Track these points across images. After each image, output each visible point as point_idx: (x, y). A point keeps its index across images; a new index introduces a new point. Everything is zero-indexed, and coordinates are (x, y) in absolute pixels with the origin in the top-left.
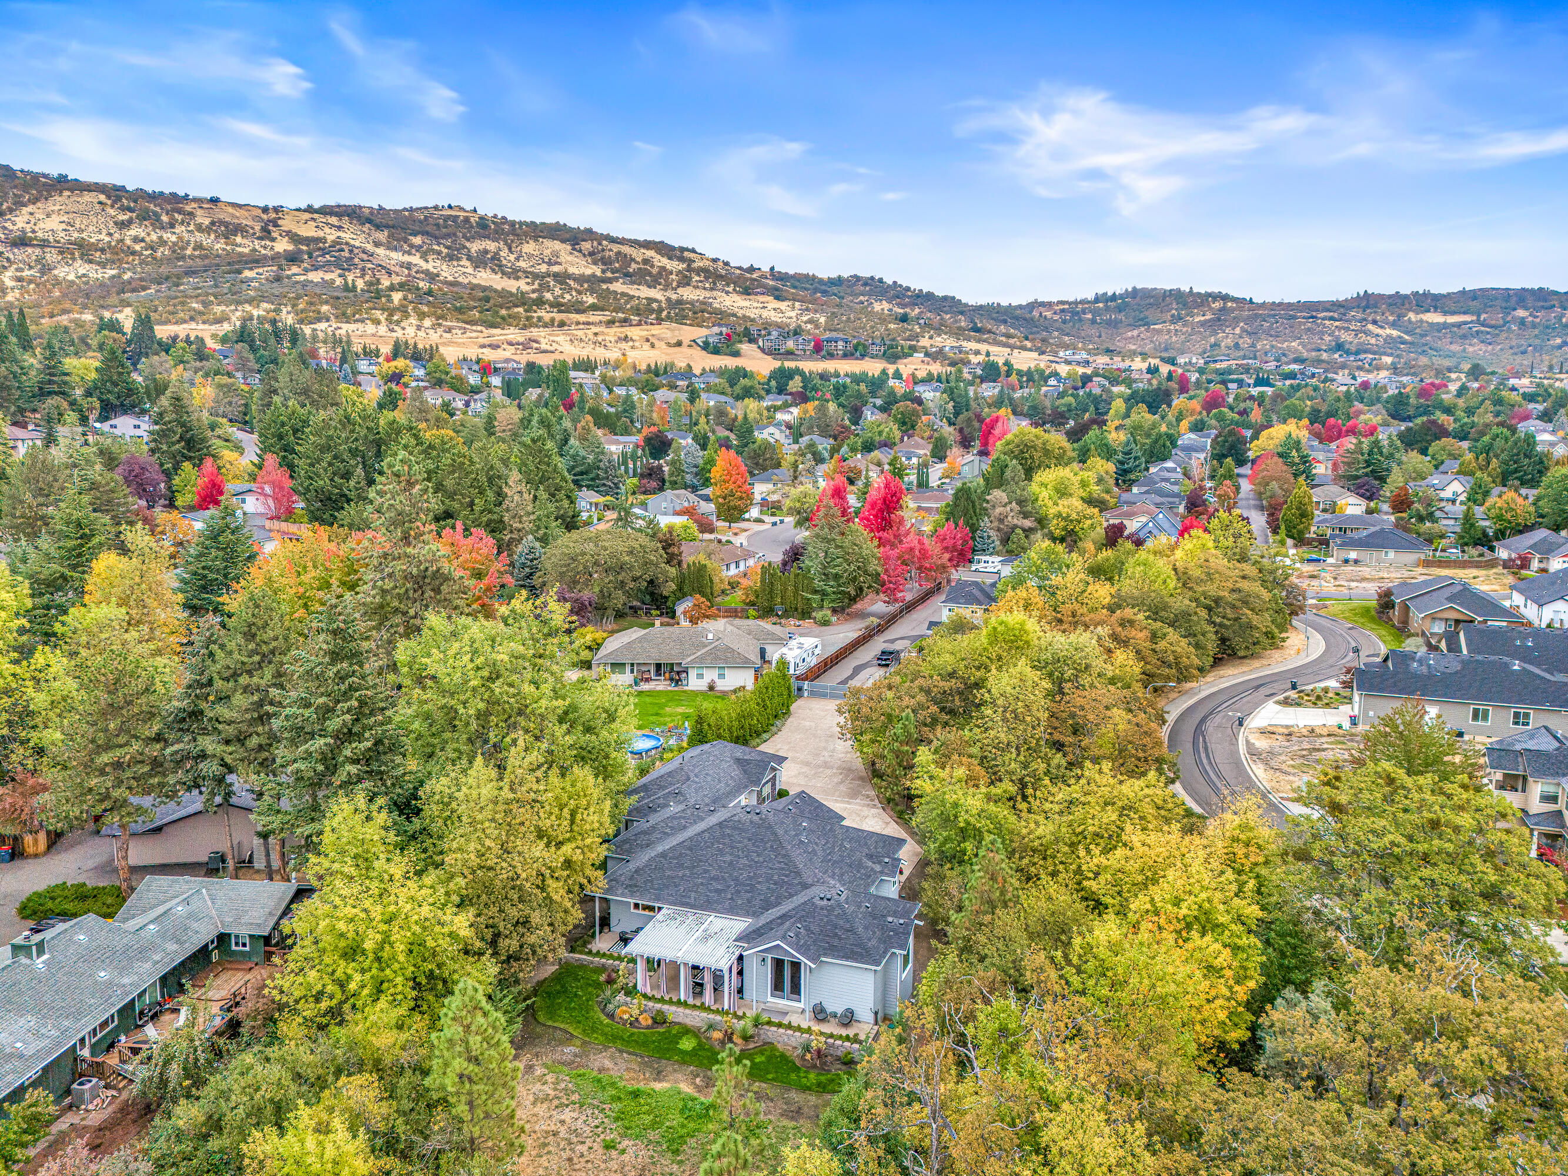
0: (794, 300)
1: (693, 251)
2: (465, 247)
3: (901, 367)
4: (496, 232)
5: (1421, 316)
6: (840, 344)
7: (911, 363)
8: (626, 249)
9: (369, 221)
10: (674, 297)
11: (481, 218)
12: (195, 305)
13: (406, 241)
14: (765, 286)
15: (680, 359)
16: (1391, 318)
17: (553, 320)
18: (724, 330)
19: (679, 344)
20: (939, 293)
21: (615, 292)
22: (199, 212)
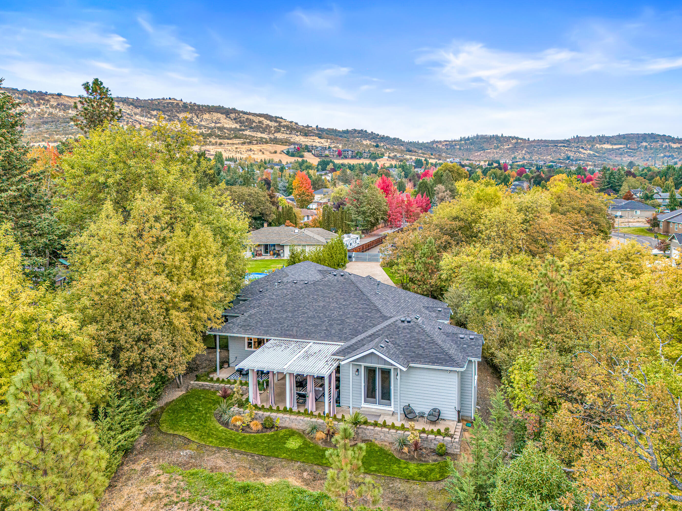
0: (327, 139)
1: (281, 118)
2: (177, 116)
3: (378, 162)
4: (191, 109)
5: (601, 146)
6: (350, 152)
7: (382, 161)
8: (251, 117)
9: (132, 104)
10: (272, 137)
11: (184, 103)
12: (46, 135)
13: (149, 113)
14: (314, 133)
15: (276, 158)
16: (589, 147)
17: (216, 142)
18: (296, 146)
19: (275, 152)
20: (392, 136)
21: (246, 135)
22: (52, 100)
